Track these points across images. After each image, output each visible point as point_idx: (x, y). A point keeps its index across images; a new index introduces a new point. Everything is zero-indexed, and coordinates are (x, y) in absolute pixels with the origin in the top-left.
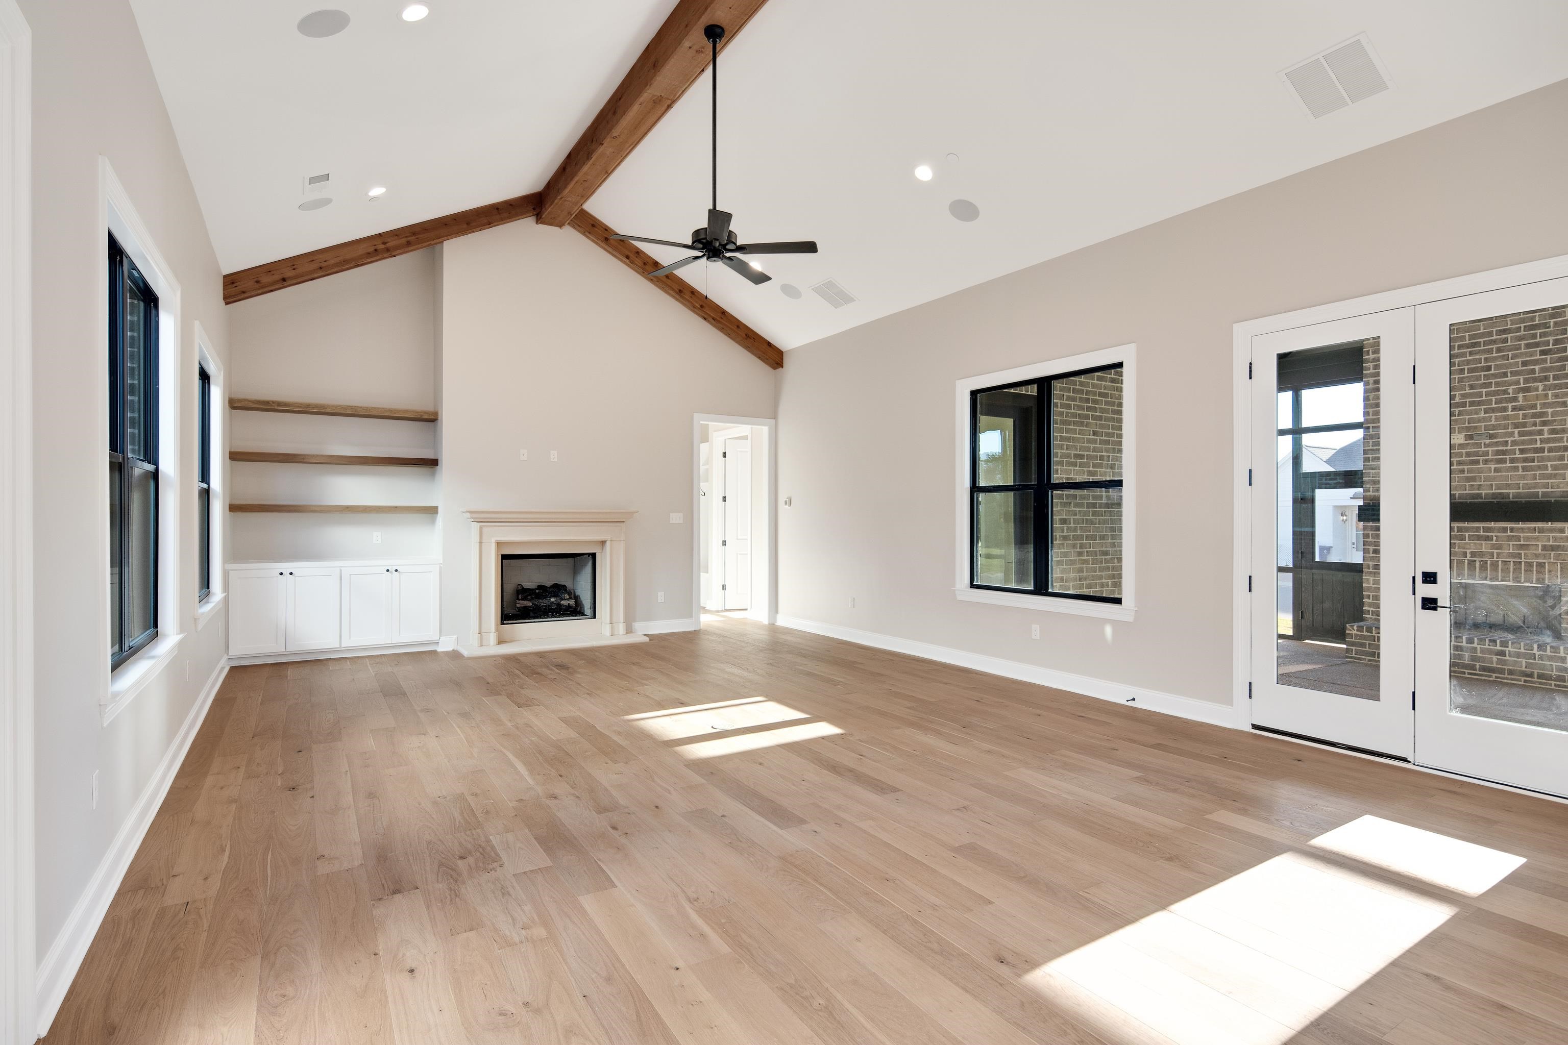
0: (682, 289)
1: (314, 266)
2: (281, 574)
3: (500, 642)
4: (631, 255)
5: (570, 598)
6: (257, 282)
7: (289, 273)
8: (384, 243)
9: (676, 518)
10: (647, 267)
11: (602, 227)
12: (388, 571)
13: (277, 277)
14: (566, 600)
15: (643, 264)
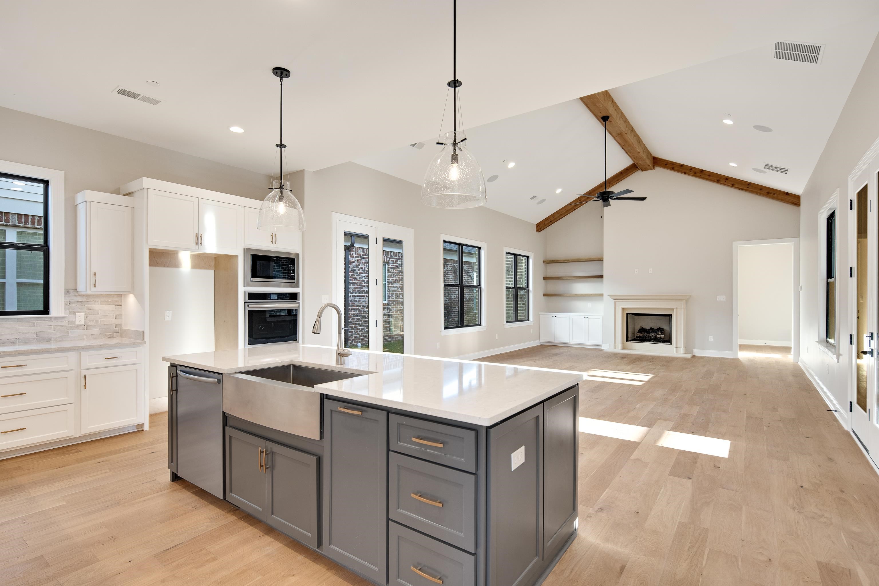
0: (719, 179)
1: (559, 215)
2: (553, 316)
3: (624, 348)
4: (687, 171)
5: (662, 334)
6: (544, 224)
7: (552, 219)
8: (580, 200)
9: (721, 298)
10: (697, 174)
11: (671, 164)
12: (584, 317)
13: (549, 221)
14: (659, 335)
15: (694, 174)
